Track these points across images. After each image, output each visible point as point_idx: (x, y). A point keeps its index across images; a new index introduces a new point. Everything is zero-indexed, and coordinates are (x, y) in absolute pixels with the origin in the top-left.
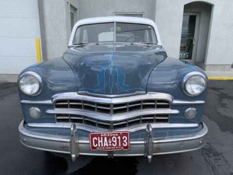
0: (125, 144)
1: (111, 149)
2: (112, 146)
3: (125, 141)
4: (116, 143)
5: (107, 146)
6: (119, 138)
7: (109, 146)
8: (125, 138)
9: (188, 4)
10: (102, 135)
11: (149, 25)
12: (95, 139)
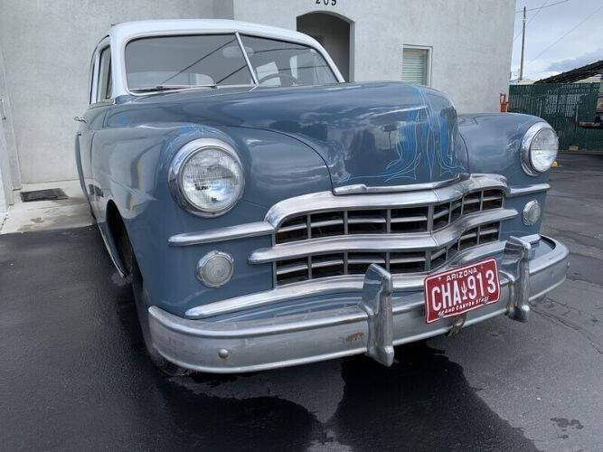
0: (492, 288)
1: (466, 308)
2: (469, 300)
3: (491, 282)
4: (475, 291)
5: (460, 302)
6: (479, 276)
7: (464, 302)
8: (490, 275)
9: (307, 15)
10: (449, 279)
11: (313, 48)
12: (436, 292)
